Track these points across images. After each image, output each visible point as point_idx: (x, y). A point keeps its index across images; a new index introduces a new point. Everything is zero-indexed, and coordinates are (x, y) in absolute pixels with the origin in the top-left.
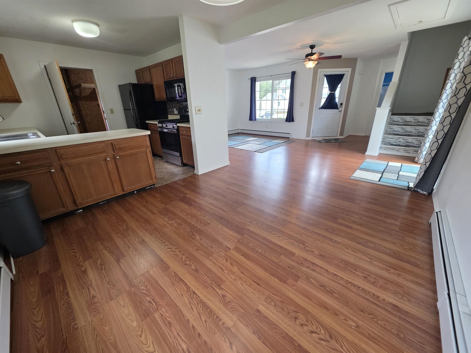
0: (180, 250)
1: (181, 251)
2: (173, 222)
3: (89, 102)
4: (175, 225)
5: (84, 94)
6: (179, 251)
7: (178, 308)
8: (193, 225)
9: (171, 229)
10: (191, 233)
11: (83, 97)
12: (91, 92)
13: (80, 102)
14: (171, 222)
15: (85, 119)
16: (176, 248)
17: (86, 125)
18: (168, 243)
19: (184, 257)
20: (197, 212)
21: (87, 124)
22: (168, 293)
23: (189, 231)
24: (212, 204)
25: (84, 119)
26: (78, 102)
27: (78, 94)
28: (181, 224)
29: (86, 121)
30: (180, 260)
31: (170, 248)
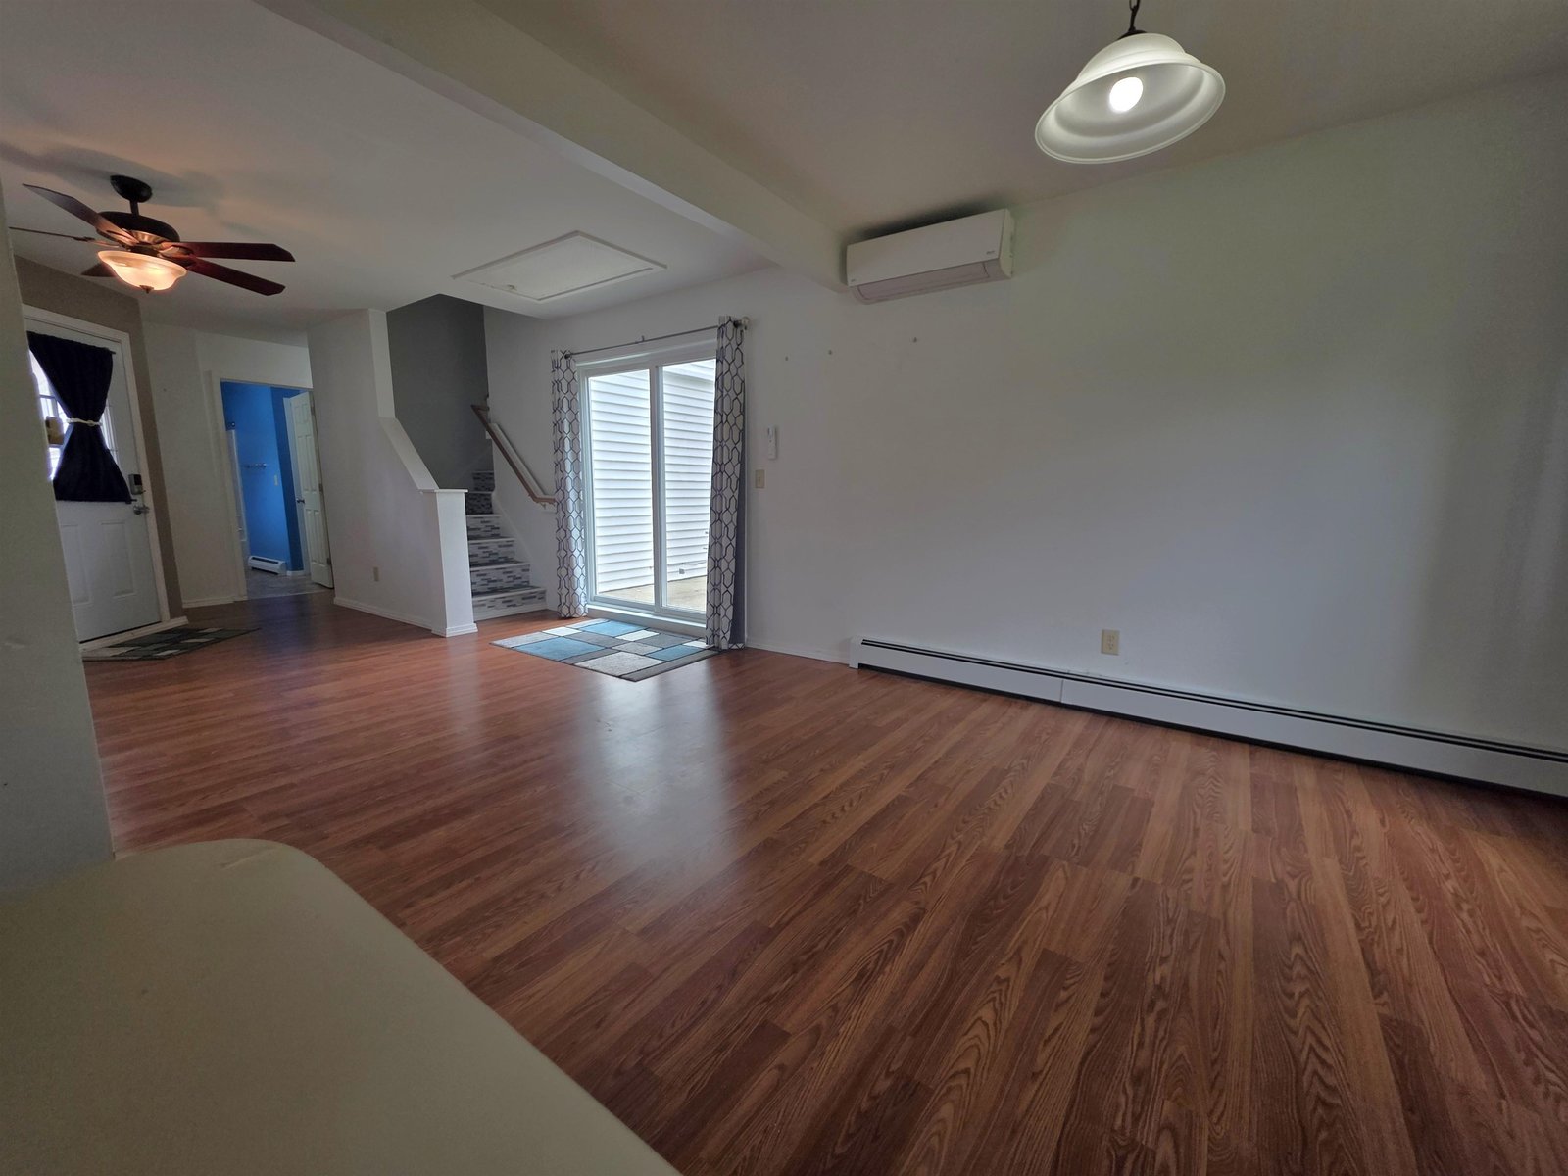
0: (1286, 1016)
1: (1281, 1007)
2: (1147, 1136)
4: (1165, 1109)
6: (1294, 1016)
7: (1083, 1072)
8: (1097, 1013)
9: (1211, 1113)
10: (1160, 1005)
14: (1165, 1149)
16: (1292, 1037)
18: (1306, 1079)
19: (1298, 988)
20: (979, 1030)
22: (1058, 1133)
23: (1151, 1021)
24: (861, 976)
28: (1137, 1080)
30: (1320, 998)
31: (1318, 1057)
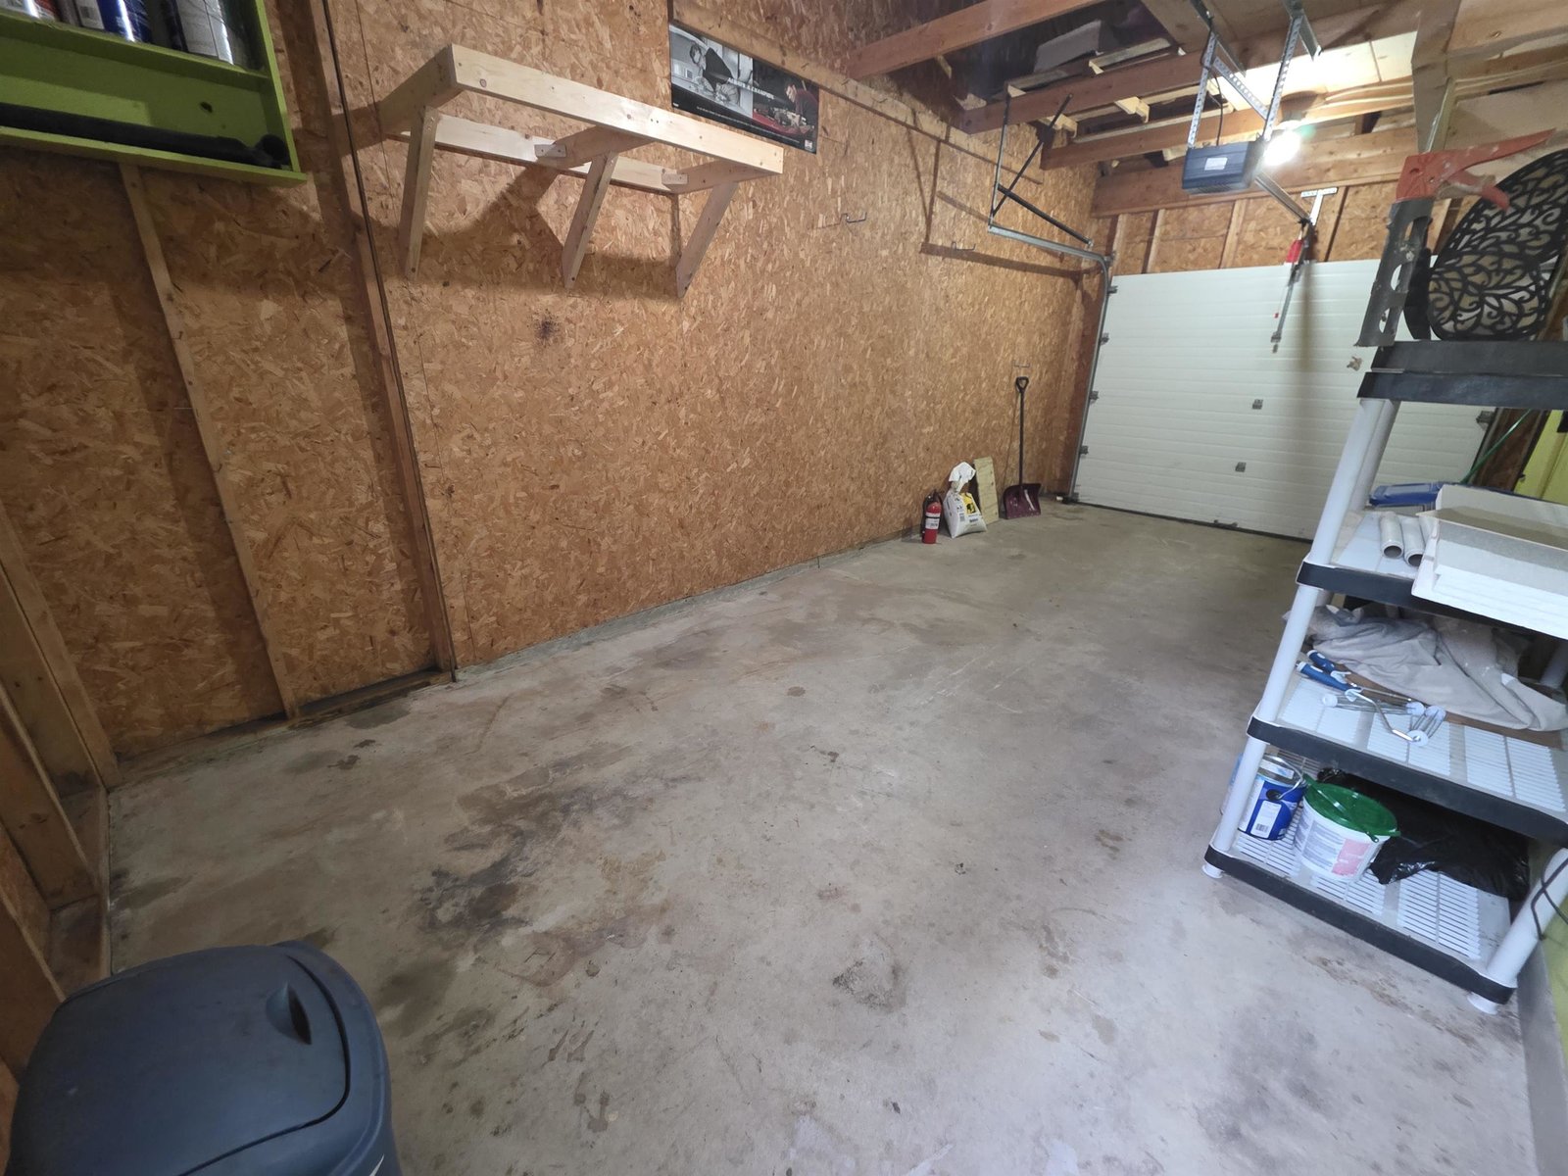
3: (470, 293)
5: (440, 216)
11: (428, 238)
12: (503, 197)
13: (392, 286)
15: (422, 458)
17: (424, 508)
21: (433, 504)
25: (414, 454)
26: (372, 291)
27: (385, 210)
29: (429, 478)
